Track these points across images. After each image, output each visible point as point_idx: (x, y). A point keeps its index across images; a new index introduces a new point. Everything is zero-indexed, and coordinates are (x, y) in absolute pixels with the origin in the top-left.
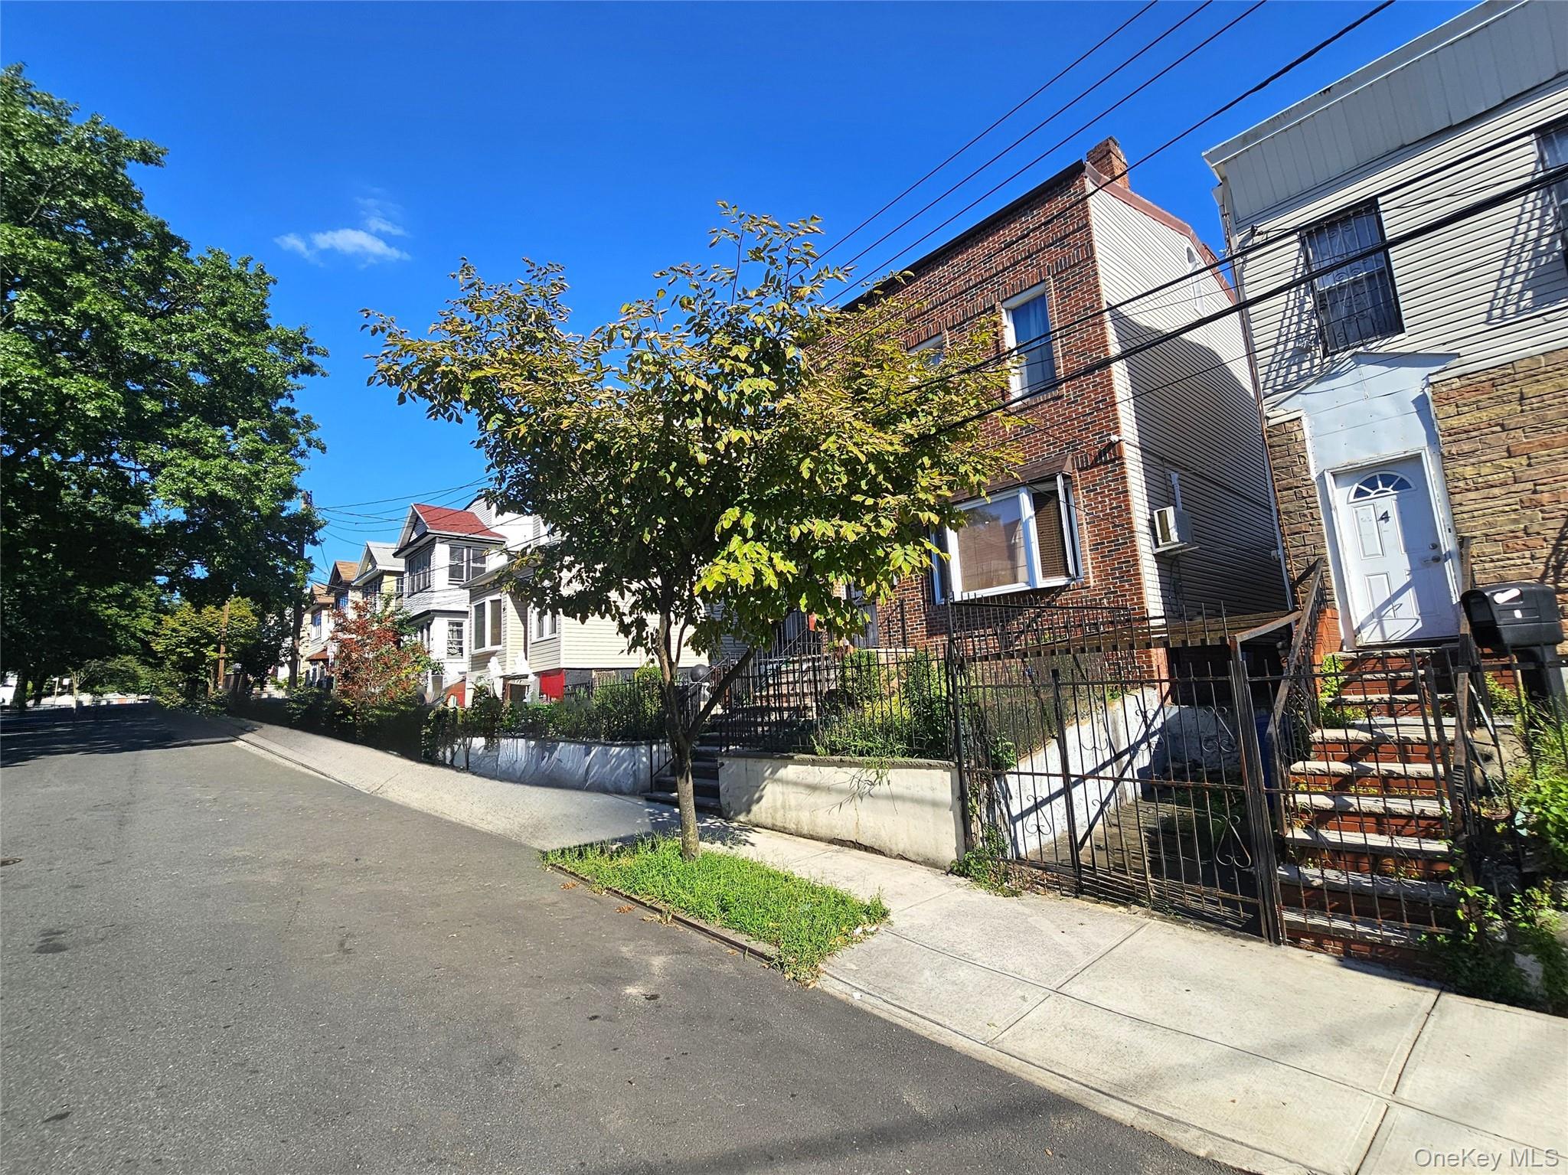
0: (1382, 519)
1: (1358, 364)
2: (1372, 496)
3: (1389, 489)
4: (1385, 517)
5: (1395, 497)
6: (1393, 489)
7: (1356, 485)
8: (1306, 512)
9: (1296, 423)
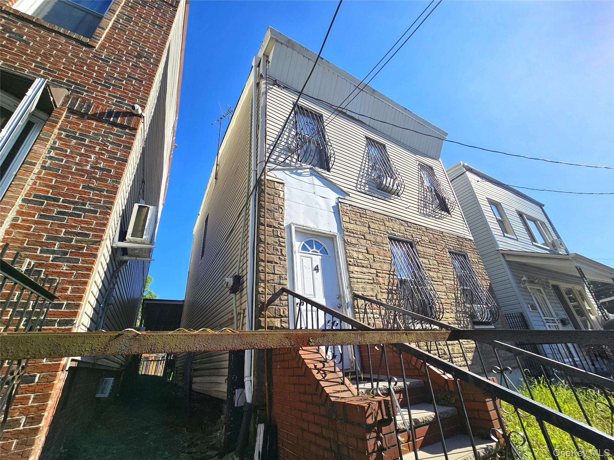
0: (315, 269)
1: (312, 174)
2: (310, 252)
3: (319, 251)
4: (316, 269)
5: (320, 257)
6: (321, 252)
7: (303, 243)
8: (279, 248)
9: (281, 186)
